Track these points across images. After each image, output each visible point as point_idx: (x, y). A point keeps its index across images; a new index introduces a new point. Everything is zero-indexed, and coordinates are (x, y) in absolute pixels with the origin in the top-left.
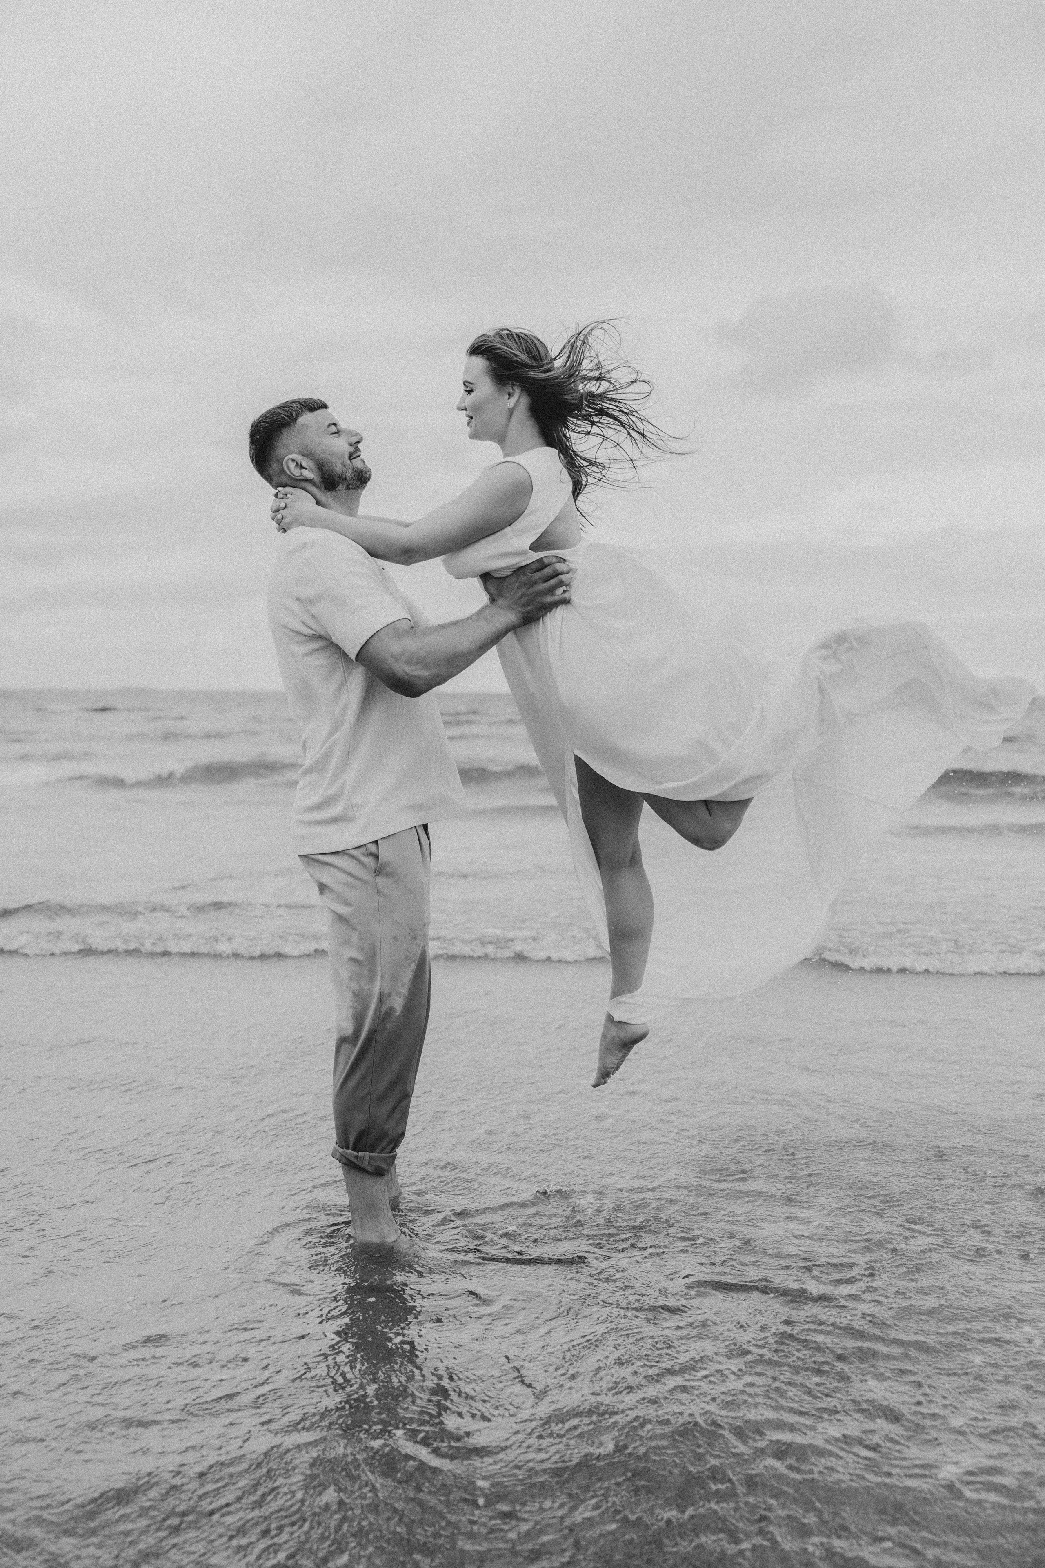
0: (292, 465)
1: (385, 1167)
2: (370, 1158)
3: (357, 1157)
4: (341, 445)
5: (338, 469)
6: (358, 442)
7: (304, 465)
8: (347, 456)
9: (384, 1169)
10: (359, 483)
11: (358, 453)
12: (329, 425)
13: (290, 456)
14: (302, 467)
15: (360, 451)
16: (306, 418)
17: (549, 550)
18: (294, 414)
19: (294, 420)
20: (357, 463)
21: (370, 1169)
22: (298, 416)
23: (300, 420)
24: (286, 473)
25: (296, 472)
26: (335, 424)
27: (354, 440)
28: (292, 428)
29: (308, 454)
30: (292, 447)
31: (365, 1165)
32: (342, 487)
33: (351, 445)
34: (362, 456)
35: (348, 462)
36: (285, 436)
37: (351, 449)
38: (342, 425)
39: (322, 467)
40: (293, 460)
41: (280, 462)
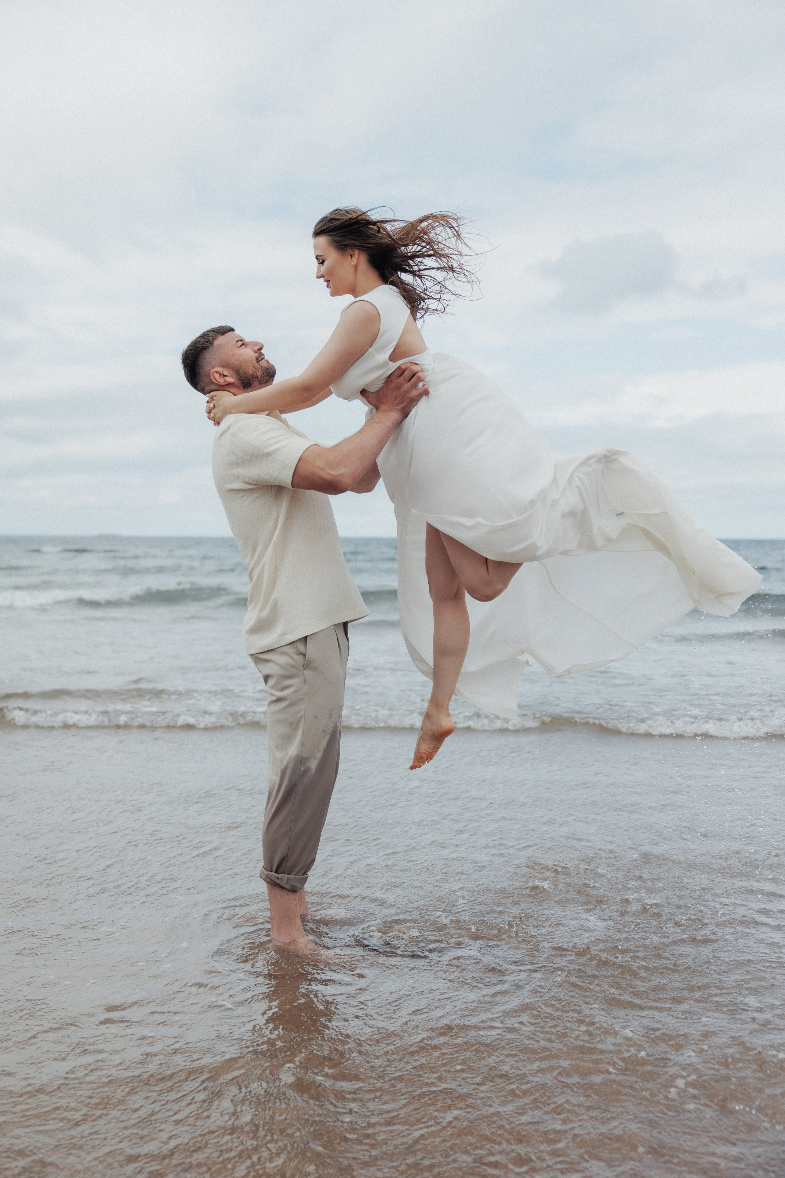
0: (217, 376)
1: (298, 885)
2: (288, 879)
3: (278, 878)
4: (249, 353)
5: (250, 371)
6: (261, 349)
7: (226, 373)
8: (255, 360)
9: (298, 888)
10: (268, 378)
11: (263, 357)
12: (237, 341)
13: (214, 370)
14: (224, 376)
15: (263, 355)
16: (220, 340)
17: (405, 358)
18: (211, 340)
19: (212, 344)
20: (263, 363)
21: (287, 887)
22: (213, 340)
23: (216, 343)
24: (213, 383)
25: (221, 380)
26: (241, 340)
27: (257, 348)
28: (211, 349)
29: (226, 366)
30: (213, 363)
31: (283, 884)
32: (255, 384)
33: (255, 352)
34: (266, 358)
35: (257, 364)
36: (207, 356)
37: (256, 355)
38: (247, 339)
39: (238, 371)
40: (217, 372)
41: (208, 376)
